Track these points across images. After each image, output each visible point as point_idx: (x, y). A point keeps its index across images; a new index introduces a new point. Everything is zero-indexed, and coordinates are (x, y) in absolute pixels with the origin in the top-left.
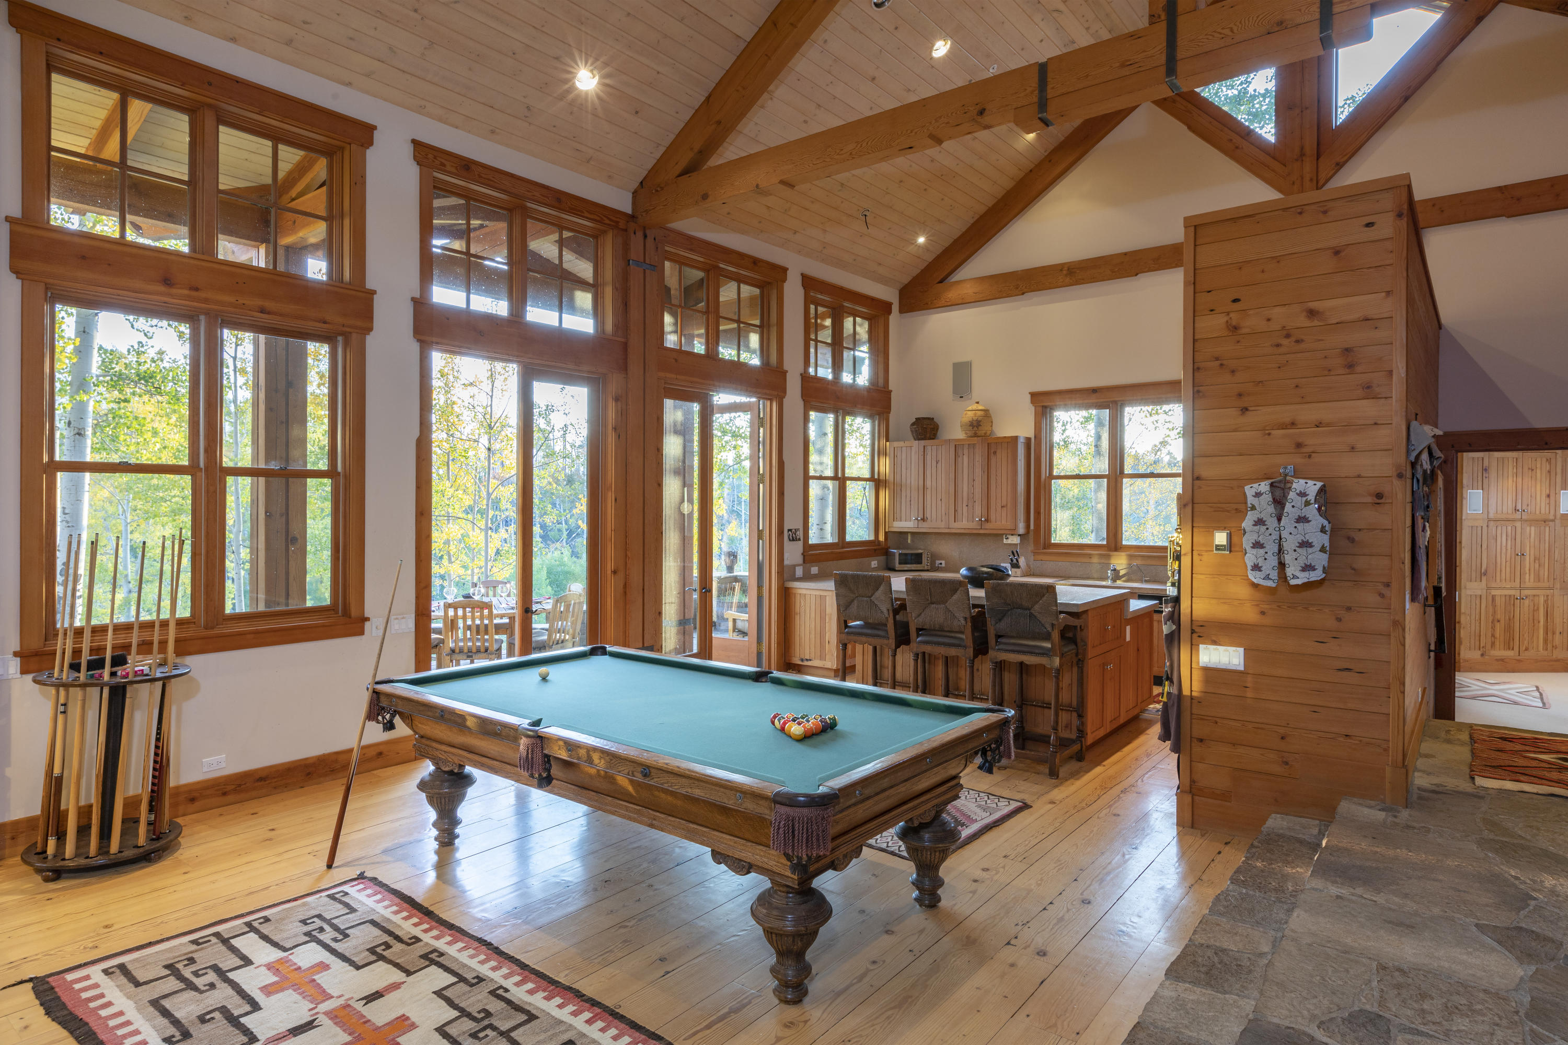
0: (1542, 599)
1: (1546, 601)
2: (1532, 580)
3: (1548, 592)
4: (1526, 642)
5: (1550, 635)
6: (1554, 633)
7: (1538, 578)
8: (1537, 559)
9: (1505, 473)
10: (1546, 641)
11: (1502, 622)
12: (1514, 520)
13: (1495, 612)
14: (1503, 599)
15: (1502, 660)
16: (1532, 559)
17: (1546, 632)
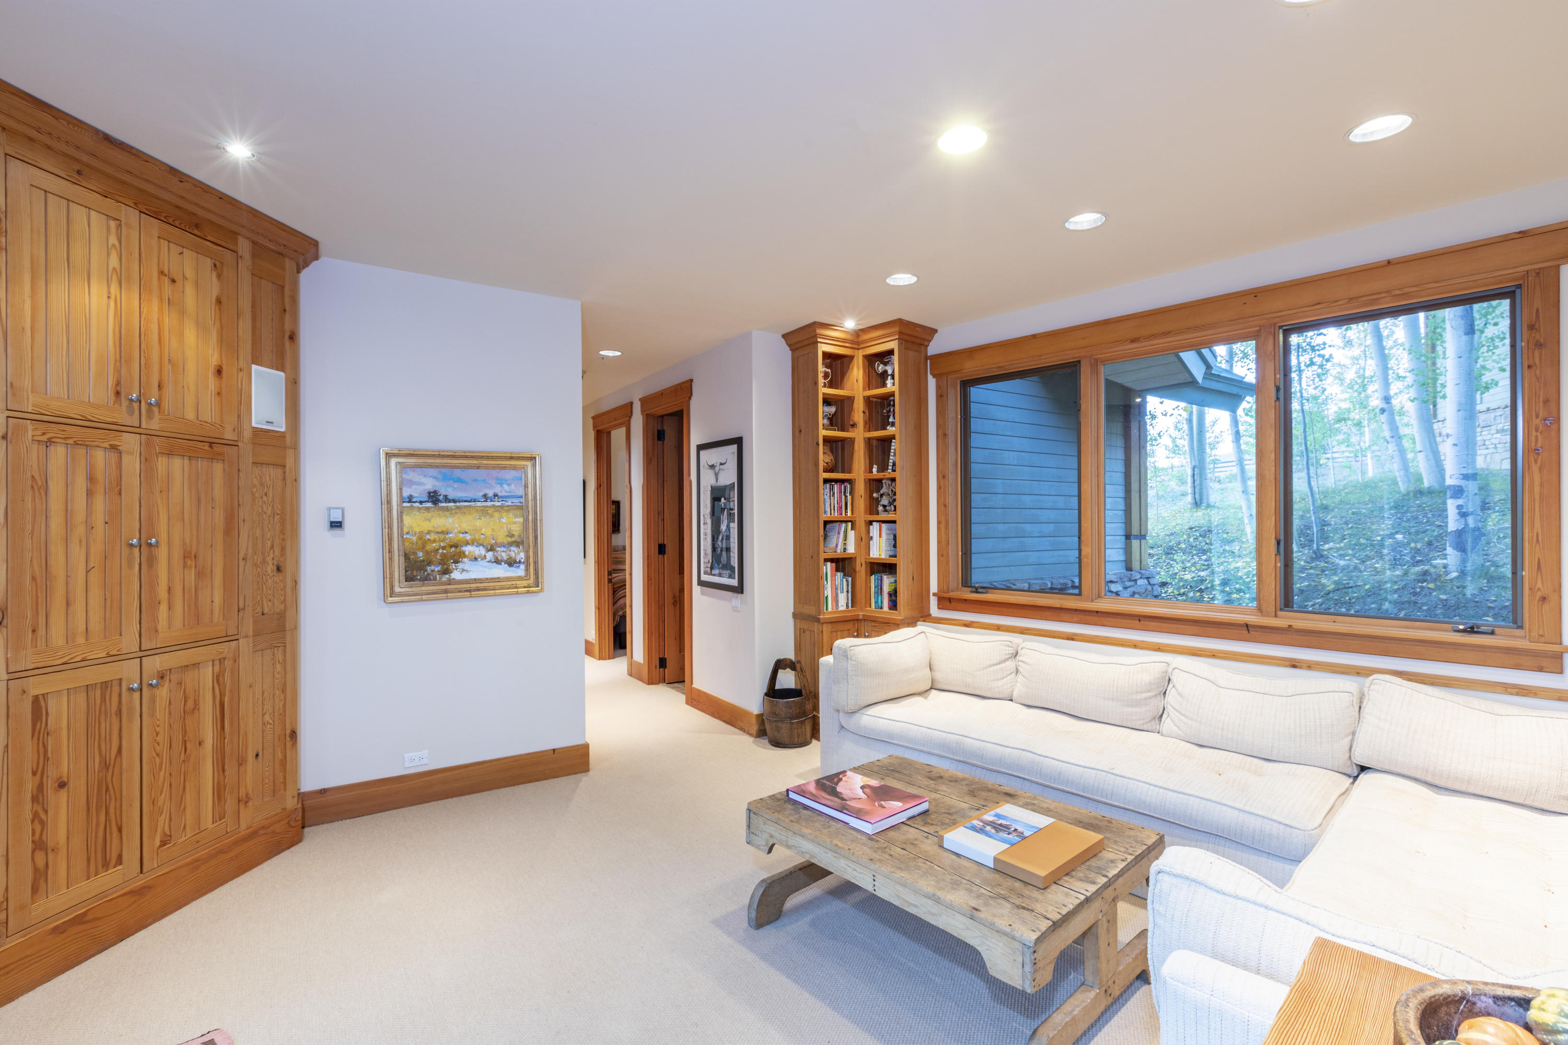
0: (207, 674)
1: (218, 678)
2: (178, 622)
3: (226, 649)
4: (163, 821)
5: (231, 769)
6: (241, 762)
7: (195, 614)
8: (189, 556)
9: (78, 252)
10: (219, 793)
11: (79, 785)
12: (117, 428)
13: (44, 757)
14: (81, 699)
15: (79, 920)
16: (177, 553)
17: (221, 766)
